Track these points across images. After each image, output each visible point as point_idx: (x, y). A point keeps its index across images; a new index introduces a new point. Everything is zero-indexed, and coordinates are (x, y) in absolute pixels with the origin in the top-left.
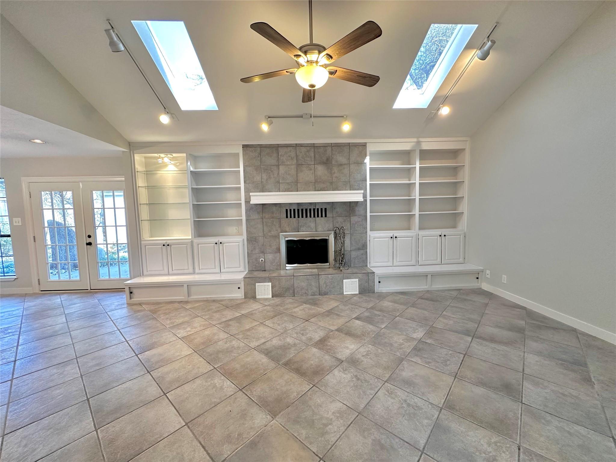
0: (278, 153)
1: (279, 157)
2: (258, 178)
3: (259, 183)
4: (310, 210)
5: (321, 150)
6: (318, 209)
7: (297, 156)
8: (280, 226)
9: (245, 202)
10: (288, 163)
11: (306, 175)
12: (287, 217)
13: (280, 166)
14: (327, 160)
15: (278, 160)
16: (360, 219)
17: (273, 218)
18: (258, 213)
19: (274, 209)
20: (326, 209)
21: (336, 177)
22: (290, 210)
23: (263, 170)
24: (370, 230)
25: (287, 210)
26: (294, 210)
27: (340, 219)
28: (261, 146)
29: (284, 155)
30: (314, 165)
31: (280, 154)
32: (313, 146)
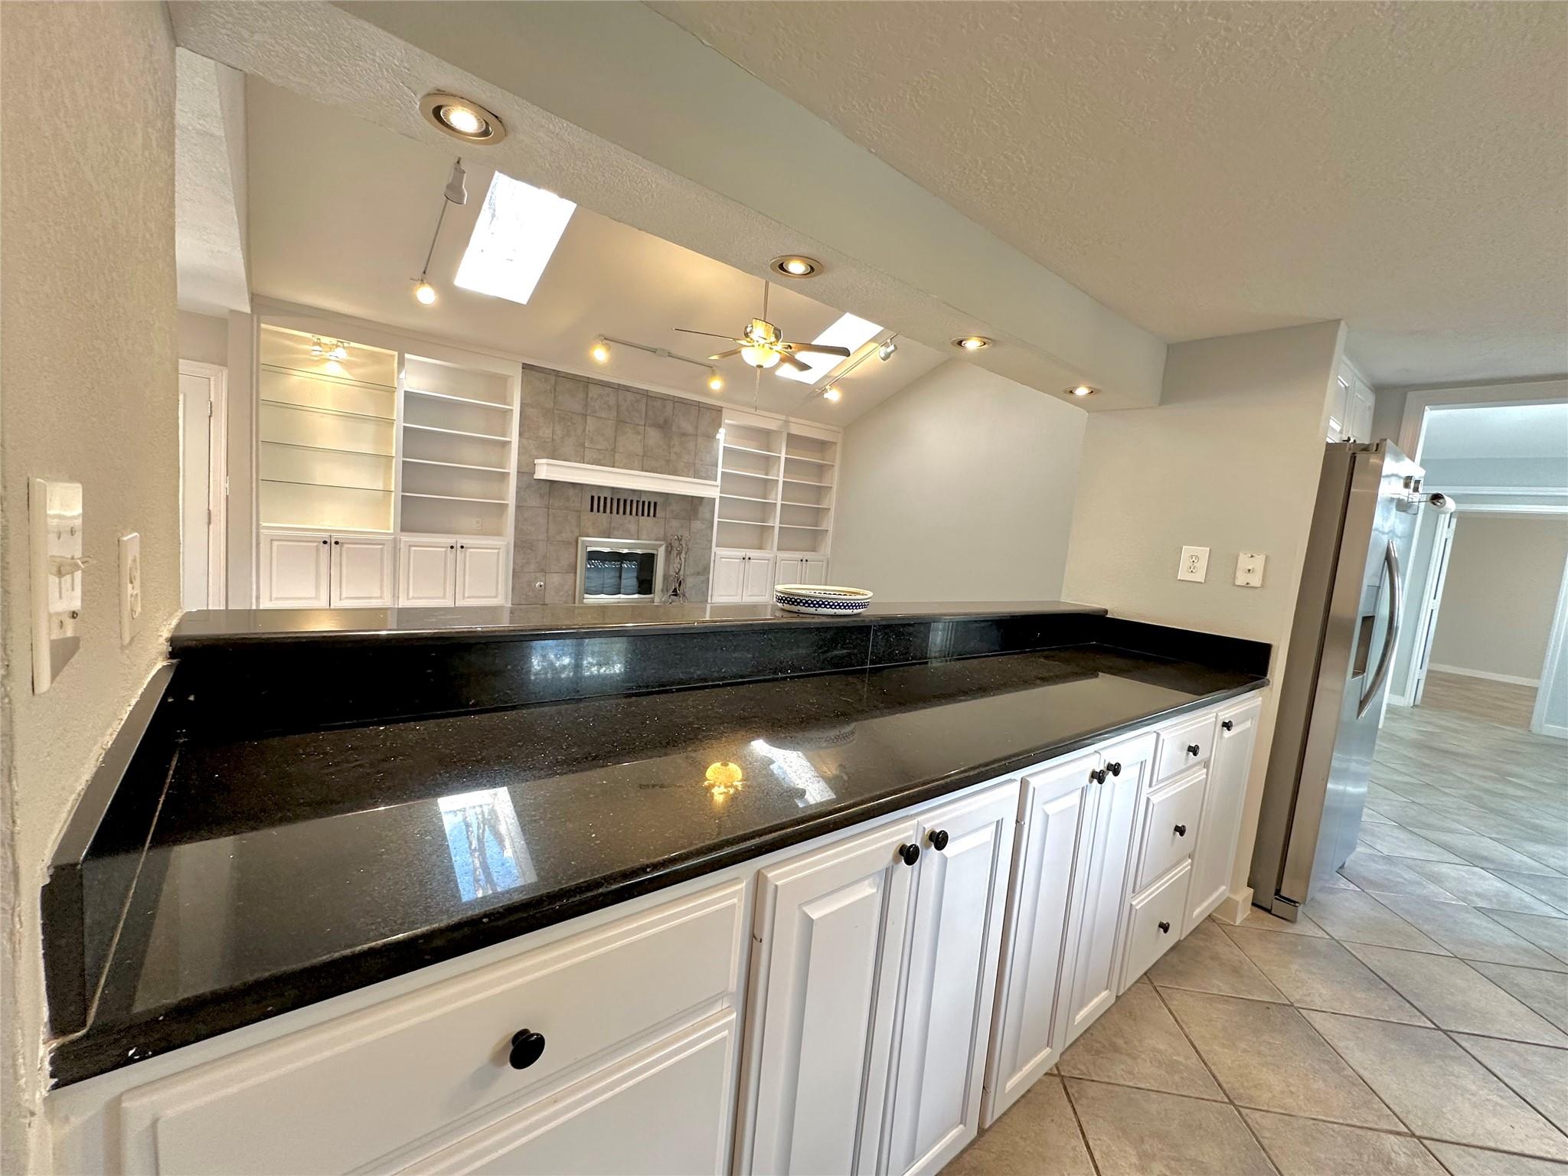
0: (587, 394)
1: (589, 399)
2: (546, 432)
3: (548, 440)
4: (632, 501)
5: (658, 403)
6: (644, 502)
7: (618, 407)
8: (579, 525)
9: (518, 472)
10: (603, 415)
11: (630, 441)
12: (592, 510)
13: (588, 417)
14: (666, 421)
15: (586, 406)
16: (704, 526)
17: (567, 508)
18: (542, 496)
19: (571, 492)
20: (655, 504)
21: (675, 453)
22: (599, 498)
23: (557, 419)
24: (717, 546)
25: (593, 497)
26: (605, 498)
27: (675, 523)
28: (557, 374)
29: (597, 399)
30: (645, 426)
31: (590, 395)
32: (646, 394)
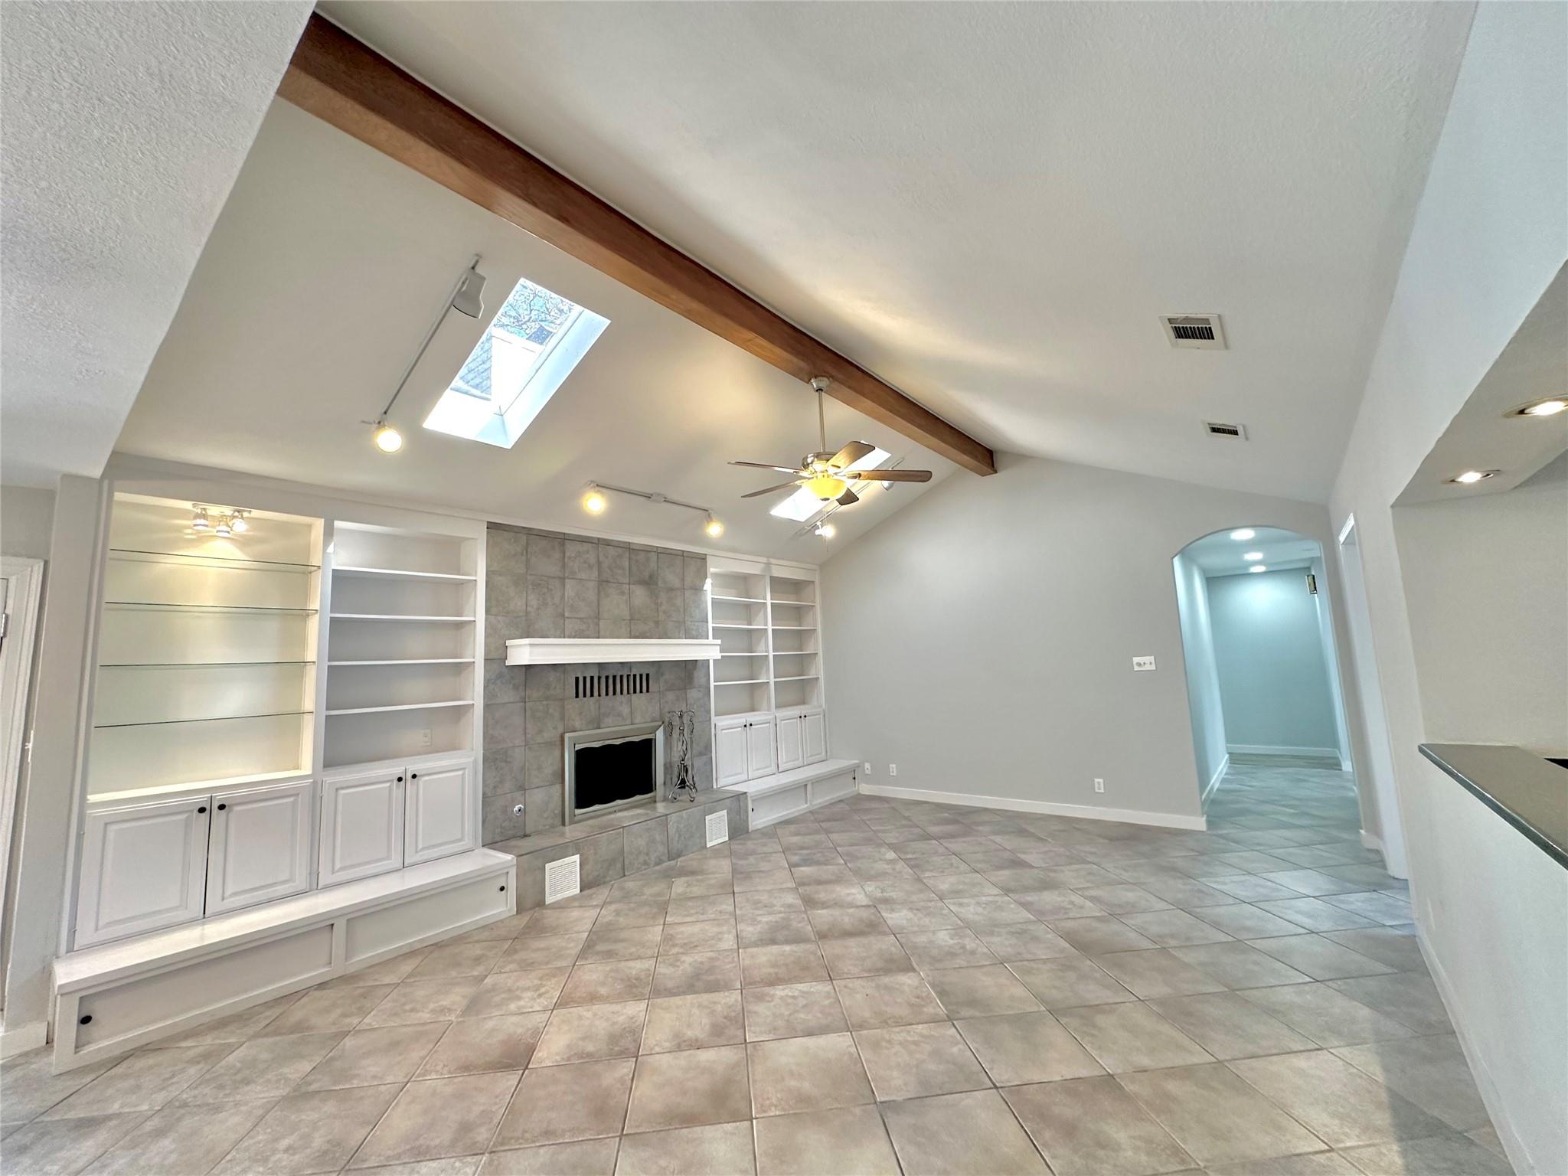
0: (564, 553)
1: (566, 560)
2: (518, 604)
3: (520, 614)
4: (621, 677)
5: (641, 556)
6: (635, 676)
7: (599, 563)
8: (563, 718)
9: (485, 660)
10: (583, 576)
11: (615, 604)
12: (577, 696)
13: (567, 580)
14: (651, 577)
15: (564, 566)
16: (701, 695)
17: (547, 698)
18: (516, 687)
19: (552, 676)
20: (648, 675)
21: (664, 612)
22: (585, 678)
23: (530, 587)
24: (716, 716)
25: (577, 679)
26: (592, 678)
27: (670, 696)
28: (529, 532)
29: (575, 558)
30: (629, 584)
31: (567, 554)
32: (628, 548)
